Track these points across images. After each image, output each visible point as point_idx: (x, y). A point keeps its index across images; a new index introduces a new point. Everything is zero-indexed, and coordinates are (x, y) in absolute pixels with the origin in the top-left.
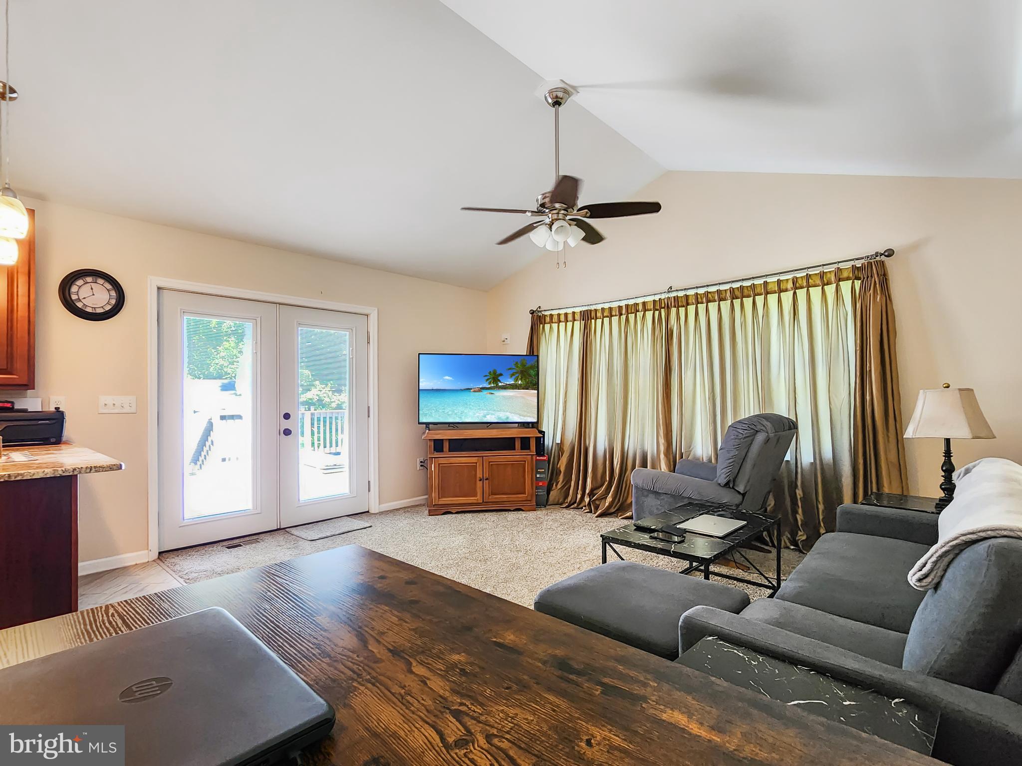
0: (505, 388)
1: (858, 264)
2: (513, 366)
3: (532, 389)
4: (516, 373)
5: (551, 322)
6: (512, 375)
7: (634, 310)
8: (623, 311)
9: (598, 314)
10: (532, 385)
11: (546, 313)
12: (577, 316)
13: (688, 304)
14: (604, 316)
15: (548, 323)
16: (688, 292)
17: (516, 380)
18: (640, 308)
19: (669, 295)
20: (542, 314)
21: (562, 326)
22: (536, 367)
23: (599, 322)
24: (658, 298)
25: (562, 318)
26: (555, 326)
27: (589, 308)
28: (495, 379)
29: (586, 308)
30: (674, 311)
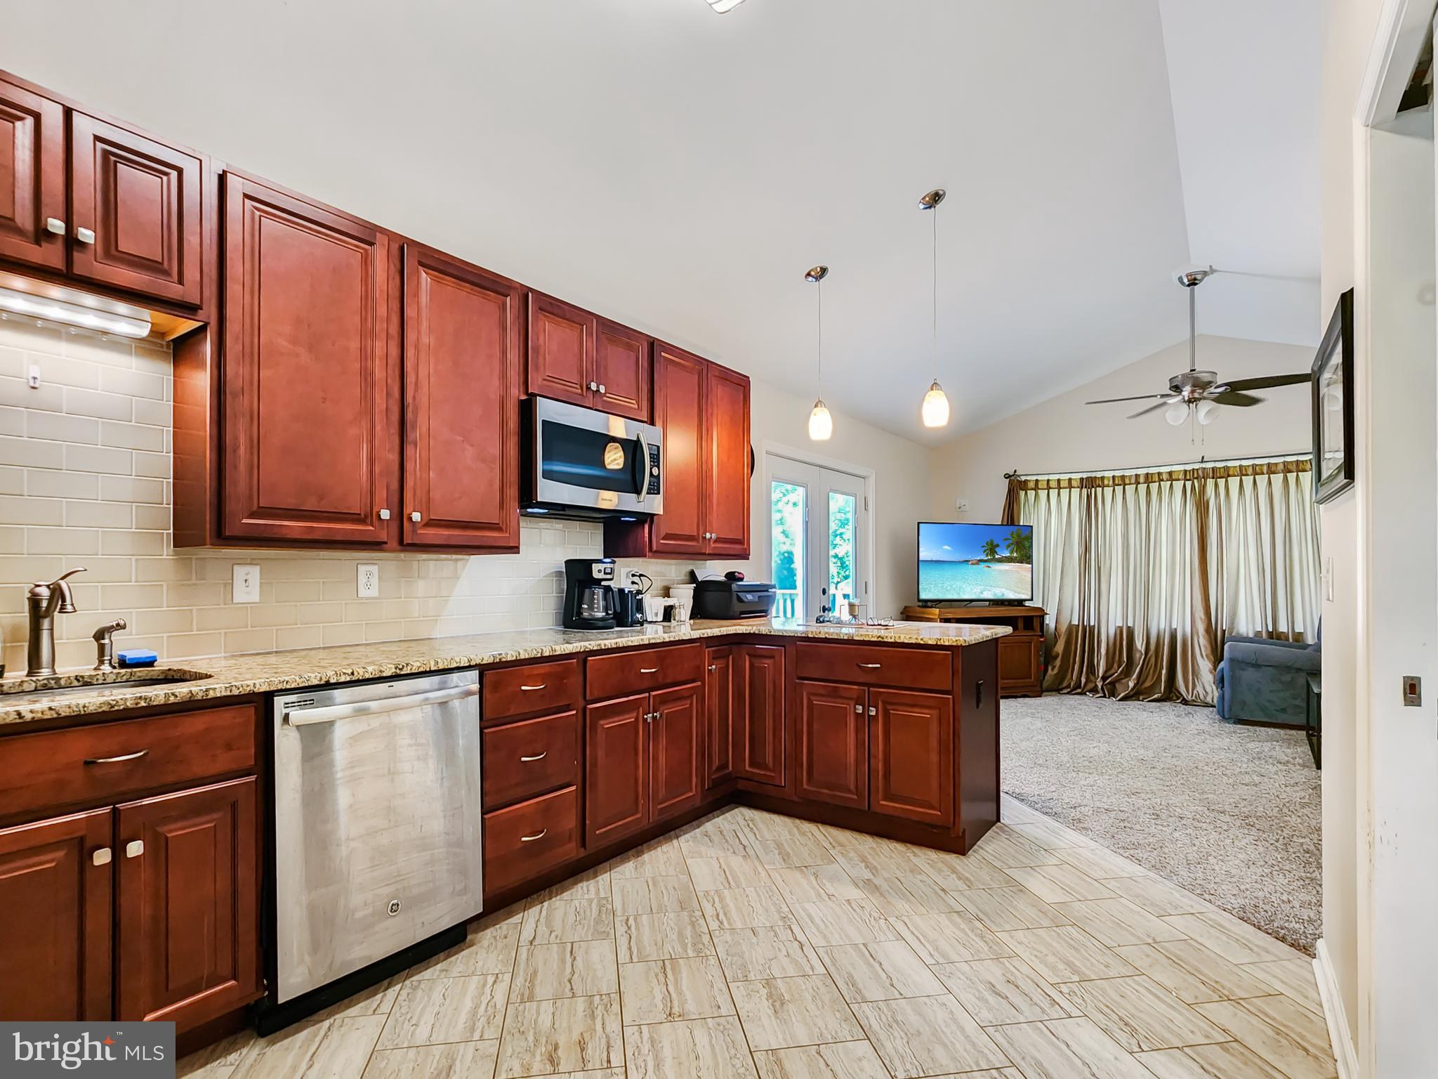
0: (1001, 561)
2: (1011, 537)
3: (1027, 563)
4: (1012, 544)
5: (1036, 488)
6: (1008, 546)
7: (1157, 480)
8: (1142, 480)
9: (1106, 482)
10: (1026, 558)
11: (1028, 478)
12: (1074, 483)
13: (1229, 476)
14: (1115, 485)
15: (1032, 489)
16: (1230, 464)
17: (1012, 552)
18: (1165, 477)
19: (1204, 465)
20: (1023, 478)
21: (1054, 493)
22: (1030, 538)
23: (1108, 491)
24: (1189, 467)
25: (1053, 484)
26: (1043, 494)
27: (1093, 475)
28: (992, 549)
29: (1089, 475)
30: (1210, 482)
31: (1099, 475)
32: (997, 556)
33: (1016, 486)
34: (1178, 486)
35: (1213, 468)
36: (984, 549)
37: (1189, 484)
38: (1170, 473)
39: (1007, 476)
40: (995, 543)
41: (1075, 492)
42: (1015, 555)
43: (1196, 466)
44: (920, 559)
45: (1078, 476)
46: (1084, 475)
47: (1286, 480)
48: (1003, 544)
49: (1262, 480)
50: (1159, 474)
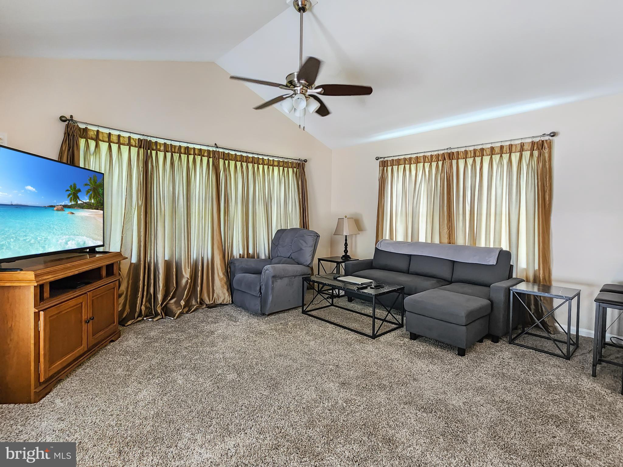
0: (82, 206)
1: (299, 162)
2: (88, 182)
3: (100, 210)
4: (91, 190)
5: (97, 139)
6: (88, 192)
7: (192, 153)
9: (158, 147)
10: (100, 205)
11: (89, 127)
12: (132, 142)
13: (230, 159)
14: (165, 151)
15: (92, 139)
16: (230, 152)
17: (90, 199)
18: (197, 152)
19: (218, 150)
20: (82, 126)
21: (115, 147)
22: (102, 185)
23: (161, 154)
24: (210, 149)
25: (114, 139)
26: (104, 146)
27: (149, 139)
28: (75, 197)
30: (221, 161)
31: (154, 140)
32: (79, 202)
33: (74, 132)
34: (205, 159)
35: (223, 153)
36: (69, 193)
37: (211, 160)
38: (200, 150)
39: (63, 119)
40: (78, 188)
41: (134, 150)
42: (93, 201)
45: (136, 137)
46: (142, 138)
47: (253, 167)
50: (194, 149)
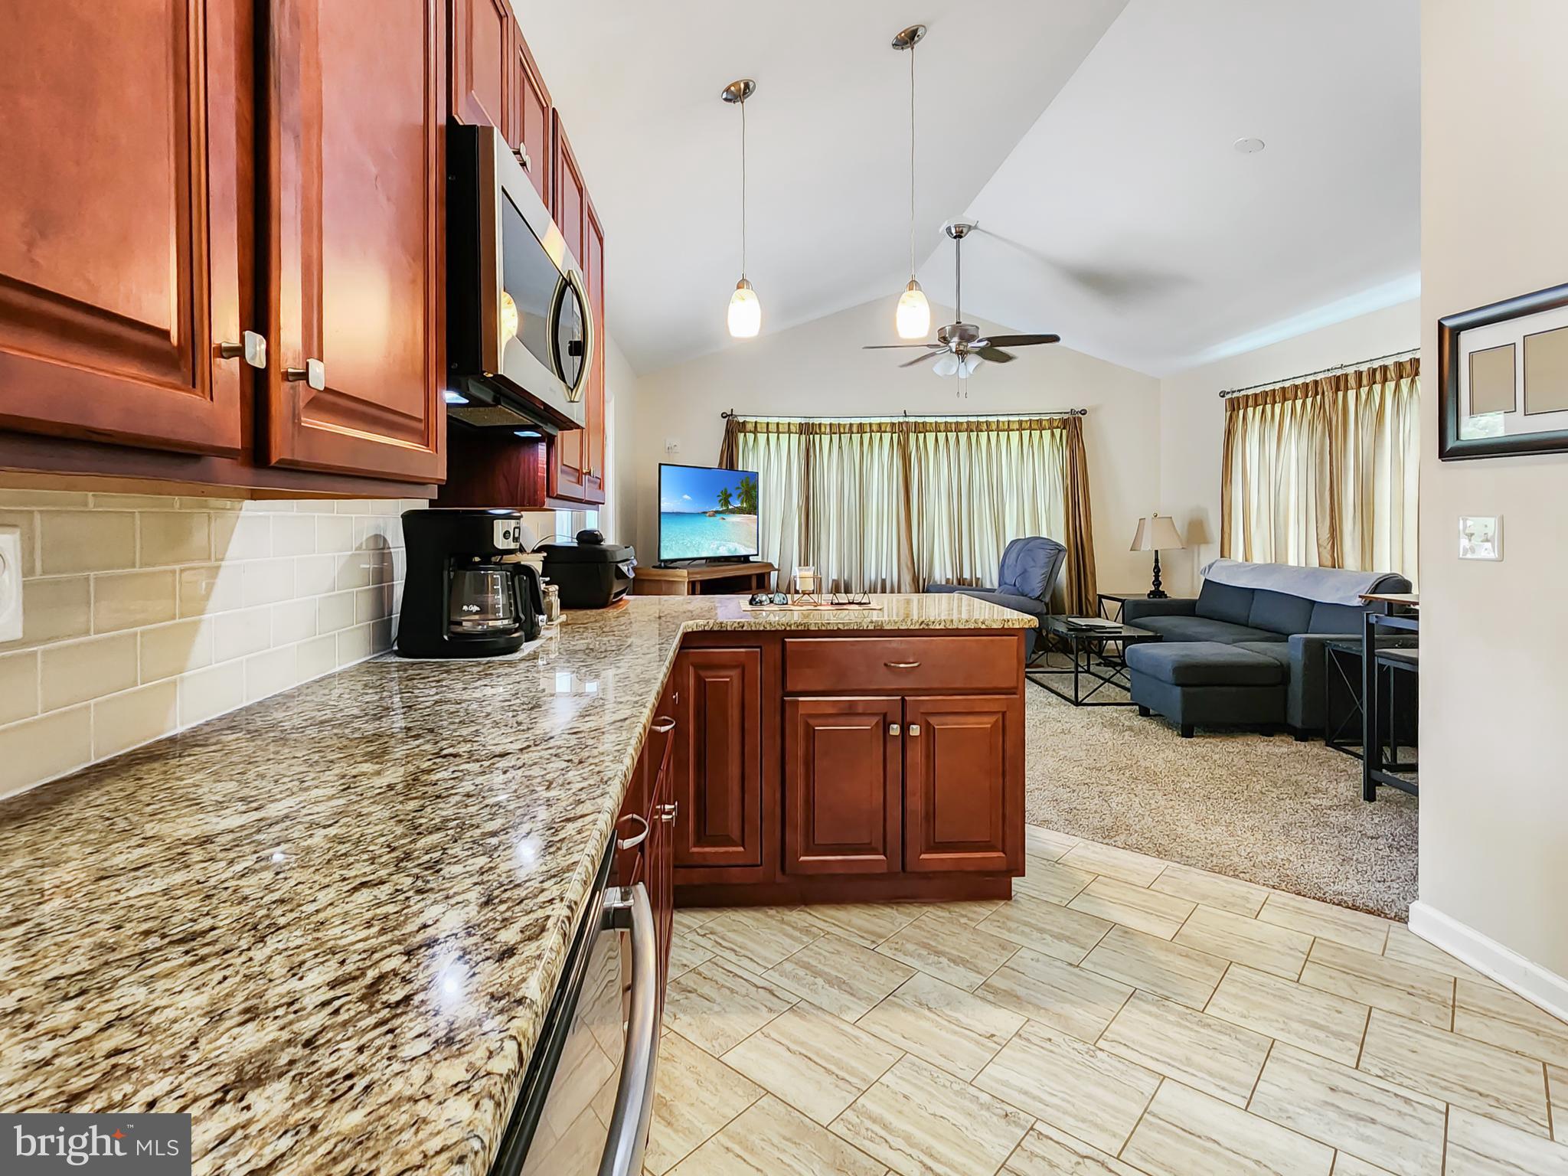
0: (733, 512)
1: (1066, 417)
4: (743, 492)
5: (755, 431)
6: (740, 496)
7: (868, 430)
8: (855, 429)
9: (823, 429)
10: (753, 509)
11: (748, 419)
12: (793, 429)
13: (927, 431)
14: (832, 433)
15: (751, 432)
16: (928, 420)
17: (742, 503)
18: (875, 428)
19: (907, 419)
20: (741, 419)
21: (773, 437)
22: (756, 487)
23: (826, 439)
24: (895, 420)
25: (772, 428)
26: (762, 437)
27: (811, 421)
28: (726, 501)
29: (807, 420)
30: (912, 436)
31: (817, 421)
32: (730, 507)
33: (734, 428)
34: (887, 437)
35: (915, 423)
36: (719, 498)
37: (895, 436)
38: (880, 425)
39: (724, 416)
40: (729, 492)
41: (795, 437)
42: (745, 505)
43: (901, 420)
44: (662, 511)
45: (798, 421)
46: (803, 421)
47: (969, 437)
48: (735, 494)
49: (952, 436)
50: (871, 424)
